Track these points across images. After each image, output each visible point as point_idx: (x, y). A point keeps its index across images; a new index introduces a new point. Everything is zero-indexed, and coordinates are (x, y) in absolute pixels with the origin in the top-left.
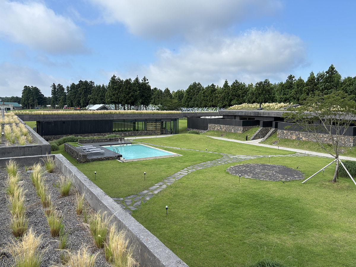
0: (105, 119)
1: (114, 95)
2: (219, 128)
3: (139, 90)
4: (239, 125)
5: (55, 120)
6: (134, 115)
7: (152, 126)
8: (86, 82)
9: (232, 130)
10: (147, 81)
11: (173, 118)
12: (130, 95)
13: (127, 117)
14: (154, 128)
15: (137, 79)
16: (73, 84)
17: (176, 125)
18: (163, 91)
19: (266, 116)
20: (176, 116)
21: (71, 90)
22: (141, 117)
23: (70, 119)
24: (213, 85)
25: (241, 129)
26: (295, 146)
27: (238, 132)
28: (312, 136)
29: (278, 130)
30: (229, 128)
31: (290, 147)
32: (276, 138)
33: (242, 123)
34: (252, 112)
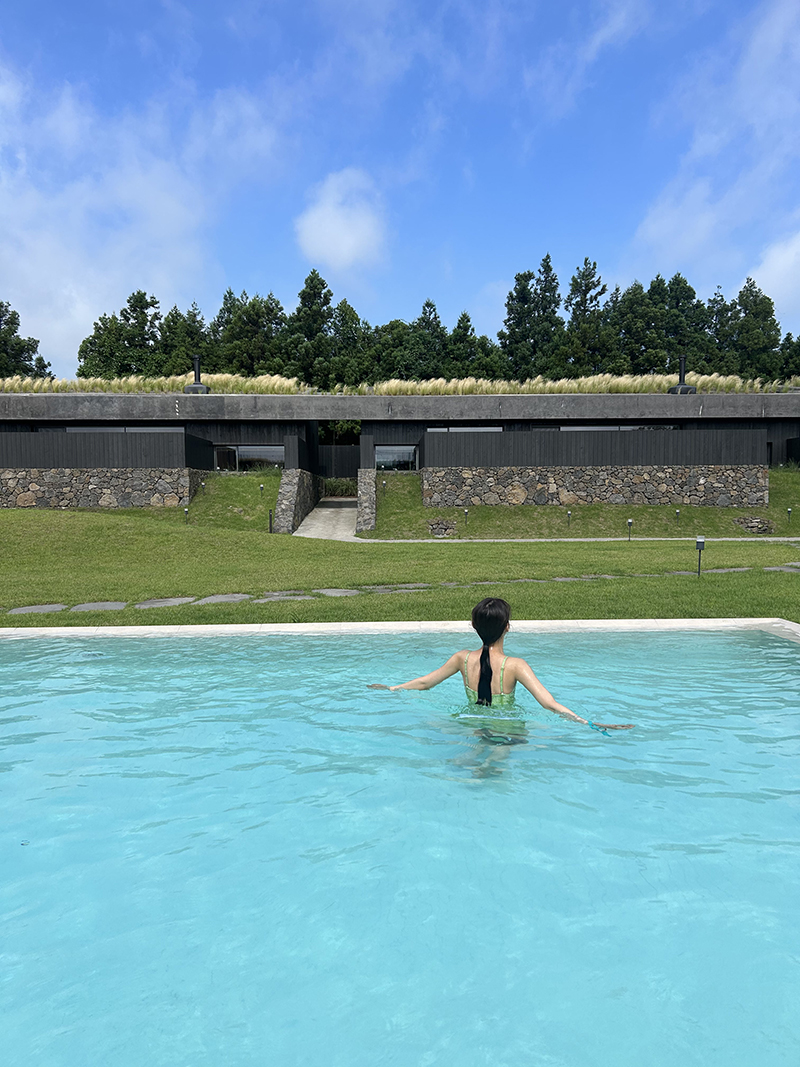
4: (160, 464)
19: (269, 417)
25: (175, 485)
26: (558, 530)
27: (154, 499)
28: (607, 481)
29: (430, 469)
30: (73, 482)
31: (541, 535)
32: (419, 508)
33: (182, 447)
34: (177, 398)
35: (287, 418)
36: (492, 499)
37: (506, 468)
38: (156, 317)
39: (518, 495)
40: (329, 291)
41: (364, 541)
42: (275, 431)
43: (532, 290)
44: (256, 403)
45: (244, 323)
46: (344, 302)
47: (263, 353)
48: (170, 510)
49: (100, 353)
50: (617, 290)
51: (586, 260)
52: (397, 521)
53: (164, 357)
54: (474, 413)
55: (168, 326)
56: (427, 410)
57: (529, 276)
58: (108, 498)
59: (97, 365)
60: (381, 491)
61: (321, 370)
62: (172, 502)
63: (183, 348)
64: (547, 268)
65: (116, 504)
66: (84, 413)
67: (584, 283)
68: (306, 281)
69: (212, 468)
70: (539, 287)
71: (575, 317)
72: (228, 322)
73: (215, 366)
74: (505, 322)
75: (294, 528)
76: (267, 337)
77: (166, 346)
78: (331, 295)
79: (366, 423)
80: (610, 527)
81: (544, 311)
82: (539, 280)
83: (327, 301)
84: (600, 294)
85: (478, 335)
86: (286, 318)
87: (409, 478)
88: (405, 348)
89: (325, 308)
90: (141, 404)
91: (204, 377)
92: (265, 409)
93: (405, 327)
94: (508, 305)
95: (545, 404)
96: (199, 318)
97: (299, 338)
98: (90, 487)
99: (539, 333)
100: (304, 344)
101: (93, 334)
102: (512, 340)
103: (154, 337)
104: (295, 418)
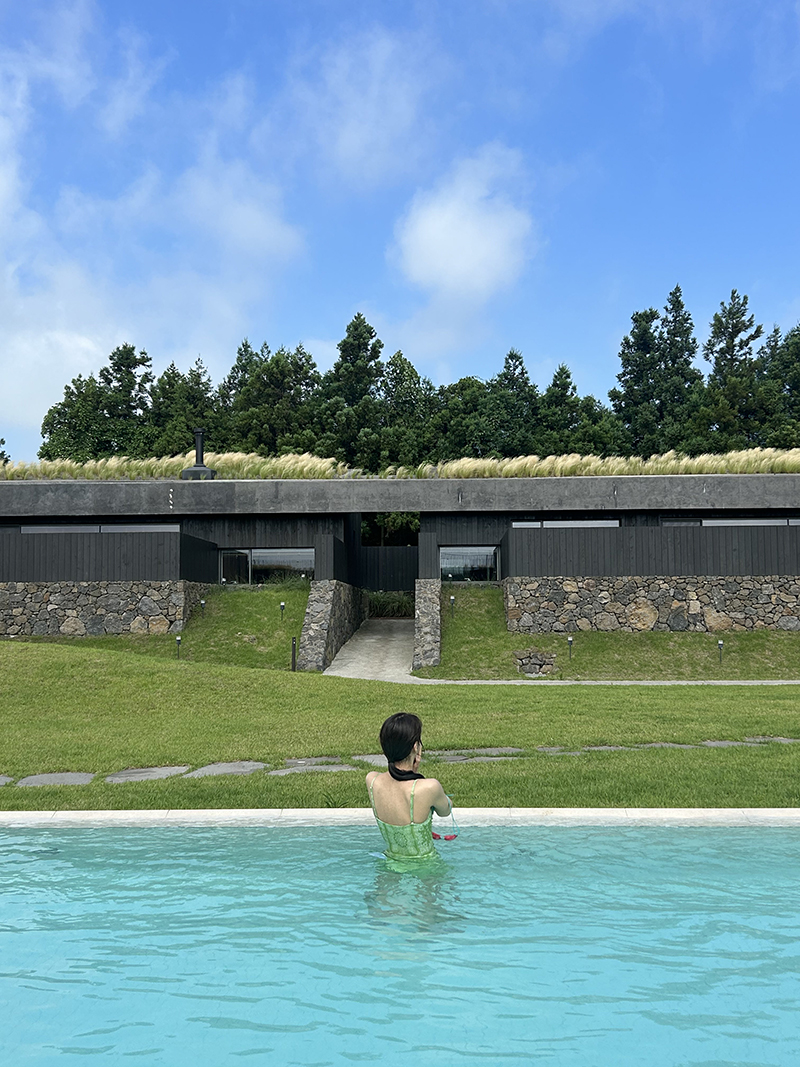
25: (164, 604)
26: (705, 668)
27: (136, 623)
28: (774, 597)
29: (518, 579)
30: (27, 600)
31: (680, 676)
32: (502, 634)
33: (176, 551)
34: (172, 485)
35: (319, 510)
36: (607, 622)
37: (626, 579)
38: (147, 378)
39: (645, 616)
40: (378, 341)
41: (424, 681)
42: (302, 527)
43: (656, 334)
44: (277, 491)
45: (266, 385)
46: (399, 355)
47: (289, 424)
48: (157, 638)
49: (71, 427)
50: (776, 331)
51: (734, 293)
52: (472, 653)
53: (156, 430)
54: (577, 501)
55: (163, 389)
56: (511, 498)
57: (652, 316)
58: (72, 623)
59: (66, 443)
60: (447, 610)
61: (367, 444)
62: (159, 627)
63: (183, 419)
64: (676, 304)
65: (84, 631)
66: (45, 508)
67: (730, 324)
68: (348, 328)
69: (214, 579)
70: (665, 330)
71: (718, 370)
72: (242, 383)
73: (223, 442)
74: (619, 377)
75: (326, 663)
76: (294, 402)
77: (159, 415)
78: (382, 346)
79: (427, 516)
80: (781, 664)
81: (674, 362)
82: (665, 321)
83: (375, 354)
84: (753, 337)
85: (581, 395)
86: (319, 377)
87: (487, 591)
88: (481, 414)
89: (372, 363)
90: (123, 495)
91: (208, 457)
92: (289, 498)
93: (481, 387)
94: (622, 354)
95: (679, 489)
96: (204, 379)
97: (337, 403)
98: (50, 607)
99: (667, 391)
100: (345, 411)
101: (62, 401)
102: (628, 402)
103: (142, 404)
104: (330, 510)
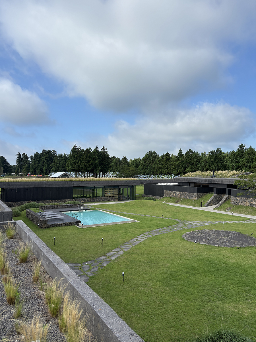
0: (65, 186)
1: (75, 163)
2: (174, 195)
3: (98, 159)
4: (194, 192)
5: (19, 187)
6: (93, 182)
7: (110, 192)
8: (49, 151)
9: (186, 197)
10: (106, 151)
11: (130, 184)
12: (90, 163)
13: (87, 184)
14: (112, 195)
15: (97, 149)
16: (37, 153)
17: (133, 192)
18: (121, 159)
19: (219, 183)
20: (133, 183)
21: (34, 159)
22: (100, 184)
23: (32, 186)
24: (168, 154)
25: (195, 196)
26: (249, 213)
29: (232, 197)
30: (184, 194)
31: (244, 213)
32: (230, 204)
33: (196, 190)
35: (222, 183)
36: (242, 204)
37: (245, 198)
39: (247, 204)
